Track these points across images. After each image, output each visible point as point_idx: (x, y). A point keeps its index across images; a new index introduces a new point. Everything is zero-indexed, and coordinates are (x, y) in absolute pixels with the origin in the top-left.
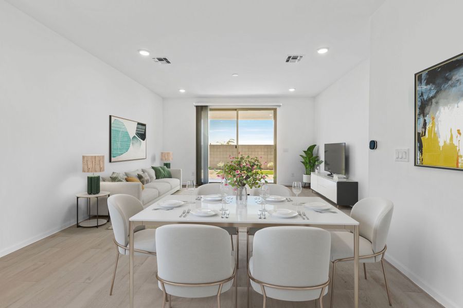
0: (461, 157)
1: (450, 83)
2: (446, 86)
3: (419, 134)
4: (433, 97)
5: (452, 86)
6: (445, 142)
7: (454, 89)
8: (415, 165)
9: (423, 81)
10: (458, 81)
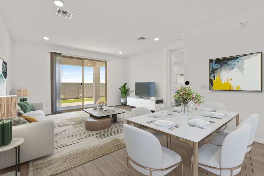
0: (232, 87)
1: (227, 64)
2: (225, 65)
3: (211, 80)
4: (218, 68)
5: (227, 65)
6: (224, 82)
7: (229, 66)
8: (209, 90)
9: (213, 62)
10: (231, 64)
